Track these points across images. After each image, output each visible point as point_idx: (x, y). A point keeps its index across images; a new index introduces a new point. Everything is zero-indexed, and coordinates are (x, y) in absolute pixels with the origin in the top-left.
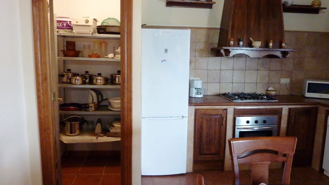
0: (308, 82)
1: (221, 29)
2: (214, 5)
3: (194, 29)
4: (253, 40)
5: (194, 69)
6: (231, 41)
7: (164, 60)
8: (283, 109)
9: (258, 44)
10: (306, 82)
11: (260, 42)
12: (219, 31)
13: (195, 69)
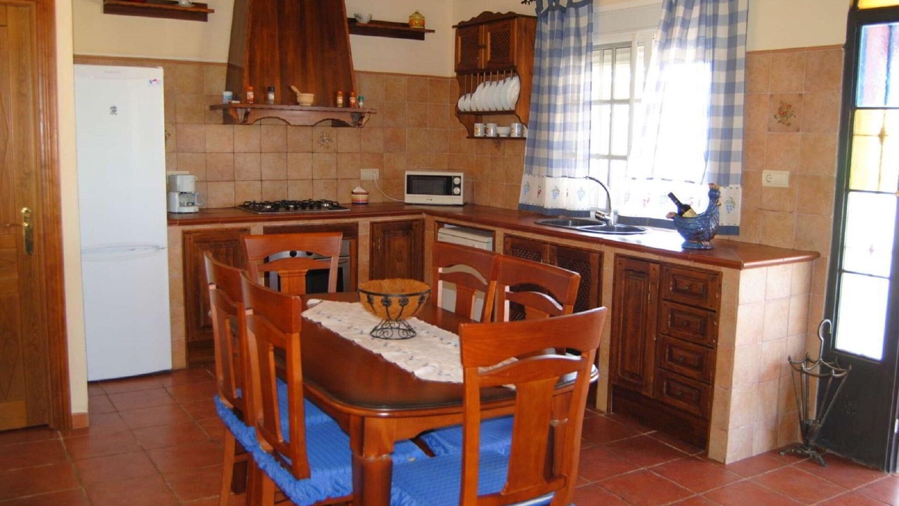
0: (407, 173)
1: (230, 66)
2: (210, 15)
3: (170, 66)
4: (299, 90)
5: (174, 152)
6: (250, 91)
7: (155, 80)
8: (360, 224)
9: (307, 99)
10: (404, 173)
11: (312, 95)
12: (225, 69)
13: (178, 152)
